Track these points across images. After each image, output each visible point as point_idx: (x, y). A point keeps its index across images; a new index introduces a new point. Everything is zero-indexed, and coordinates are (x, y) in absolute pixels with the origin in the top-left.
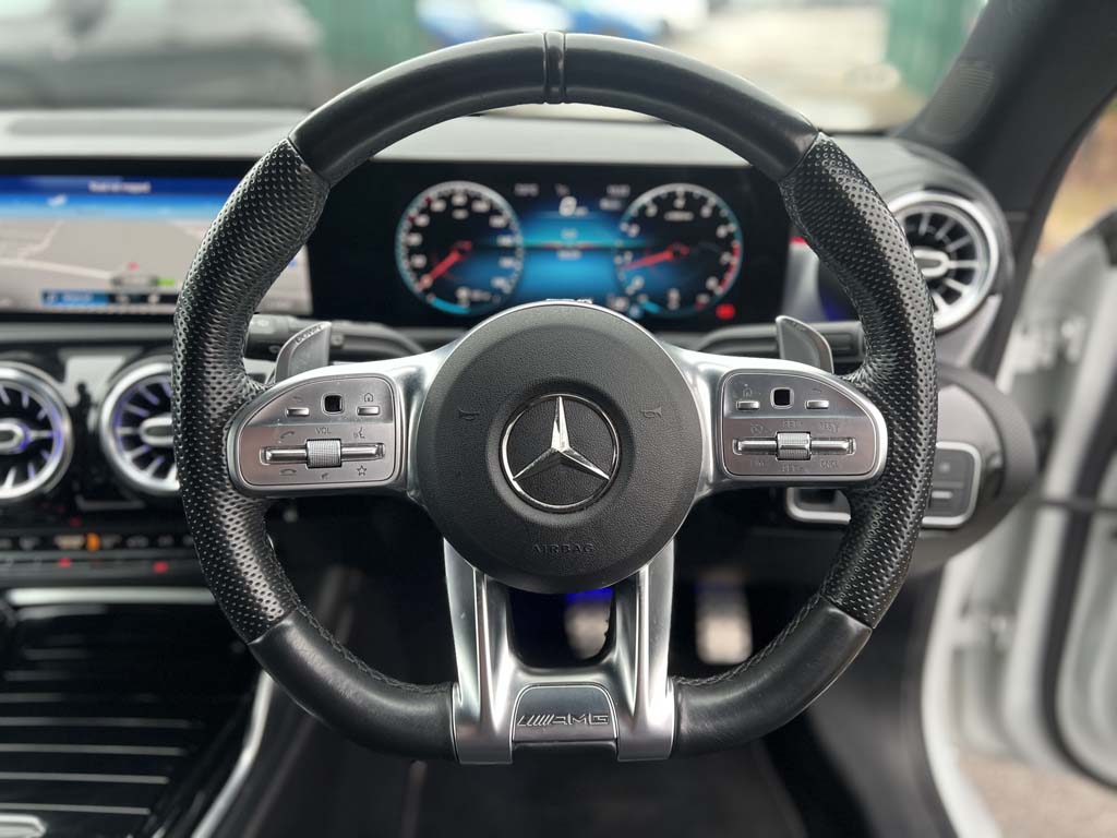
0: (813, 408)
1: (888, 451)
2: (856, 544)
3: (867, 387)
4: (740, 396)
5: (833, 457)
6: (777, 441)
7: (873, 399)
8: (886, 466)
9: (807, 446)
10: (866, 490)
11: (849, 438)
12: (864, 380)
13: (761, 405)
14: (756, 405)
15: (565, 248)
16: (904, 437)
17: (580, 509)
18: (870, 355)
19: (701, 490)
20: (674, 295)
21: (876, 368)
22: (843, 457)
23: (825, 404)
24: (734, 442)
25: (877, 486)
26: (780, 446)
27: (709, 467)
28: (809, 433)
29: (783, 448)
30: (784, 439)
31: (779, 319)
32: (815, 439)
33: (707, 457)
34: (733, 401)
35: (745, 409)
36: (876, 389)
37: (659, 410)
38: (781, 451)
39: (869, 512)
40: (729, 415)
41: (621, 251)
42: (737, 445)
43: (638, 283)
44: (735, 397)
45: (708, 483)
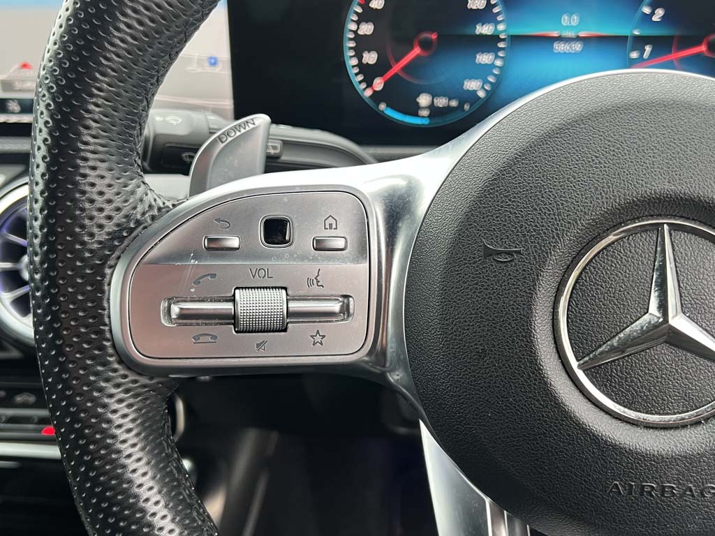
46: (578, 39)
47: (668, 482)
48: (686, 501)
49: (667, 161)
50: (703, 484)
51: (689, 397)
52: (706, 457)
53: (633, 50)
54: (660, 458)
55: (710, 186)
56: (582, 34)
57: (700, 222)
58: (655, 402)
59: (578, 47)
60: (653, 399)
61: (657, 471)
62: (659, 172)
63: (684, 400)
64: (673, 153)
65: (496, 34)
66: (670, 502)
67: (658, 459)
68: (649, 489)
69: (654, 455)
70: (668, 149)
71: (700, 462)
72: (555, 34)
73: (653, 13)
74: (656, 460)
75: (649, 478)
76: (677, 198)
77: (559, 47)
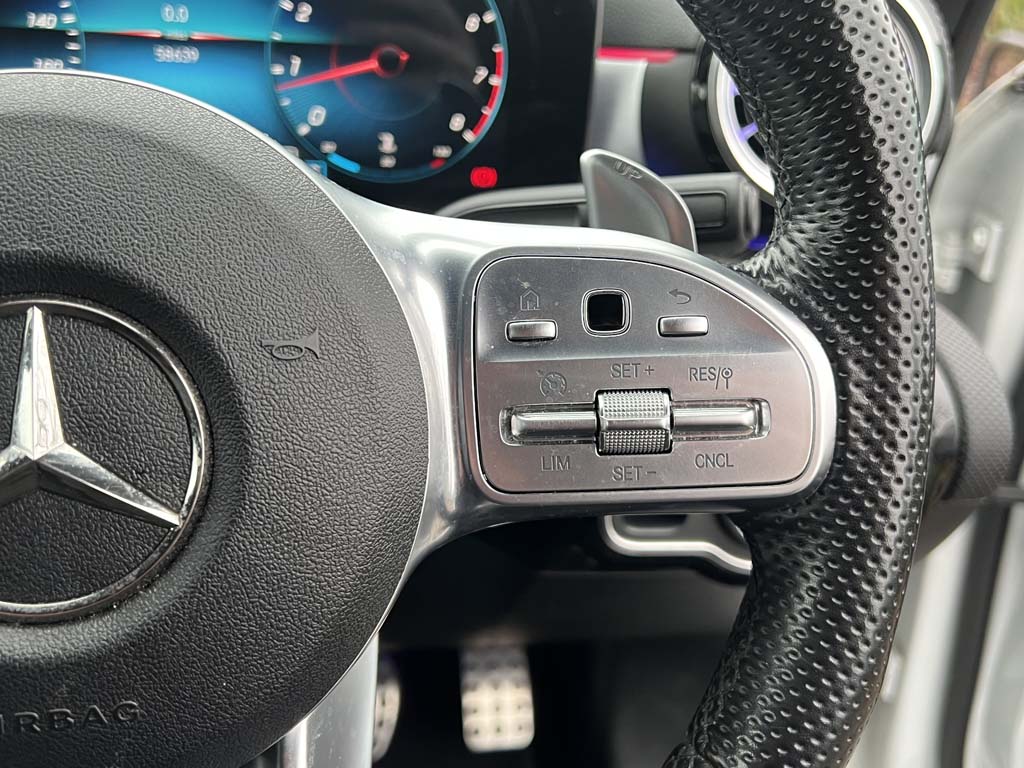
0: (673, 333)
1: (839, 426)
2: (771, 636)
3: (787, 285)
4: (513, 311)
5: (717, 445)
6: (596, 409)
7: (800, 311)
8: (835, 460)
9: (665, 422)
10: (789, 514)
11: (753, 401)
12: (780, 272)
13: (560, 330)
14: (549, 329)
15: (163, 41)
16: (871, 395)
17: (103, 609)
18: (788, 217)
19: (425, 531)
20: (388, 143)
21: (803, 244)
22: (741, 443)
23: (700, 324)
24: (503, 416)
25: (815, 505)
26: (605, 424)
27: (445, 477)
28: (666, 391)
29: (612, 428)
30: (615, 408)
31: (587, 157)
32: (679, 405)
33: (440, 454)
34: (497, 322)
35: (526, 341)
36: (809, 290)
37: (312, 341)
38: (606, 436)
39: (797, 564)
40: (490, 354)
41: (284, 51)
42: (508, 425)
43: (318, 116)
44: (501, 311)
45: (444, 514)
46: (190, 43)
47: (57, 707)
48: (92, 731)
49: (30, 208)
50: (115, 704)
51: (89, 572)
52: (112, 661)
53: (275, 61)
54: (37, 670)
55: (97, 245)
56: (197, 36)
57: (93, 301)
58: (34, 584)
59: (192, 54)
60: (29, 580)
61: (35, 693)
62: (16, 224)
63: (82, 575)
64: (42, 195)
65: (60, 28)
66: (68, 736)
67: (34, 672)
68: (29, 721)
69: (27, 668)
70: (35, 189)
71: (103, 669)
72: (156, 34)
73: (295, 10)
74: (31, 674)
75: (24, 705)
76: (46, 265)
77: (165, 54)
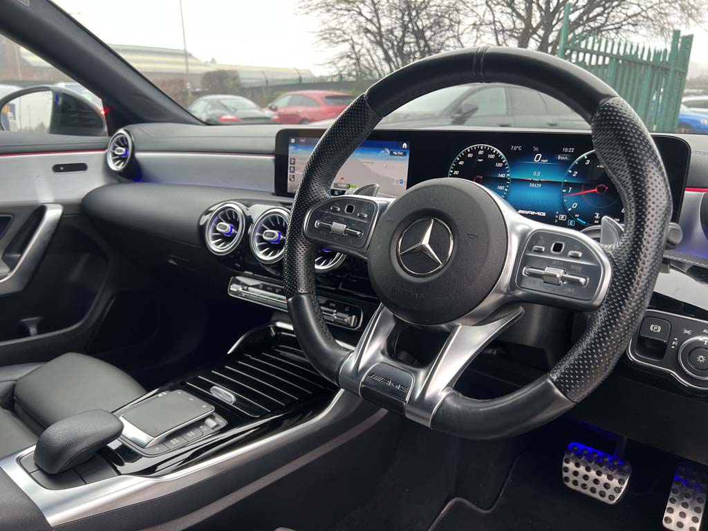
0: (572, 256)
6: (545, 271)
9: (558, 276)
13: (545, 249)
22: (579, 287)
24: (525, 268)
28: (563, 270)
30: (549, 270)
32: (566, 274)
35: (537, 251)
41: (567, 185)
43: (575, 206)
53: (564, 188)
59: (539, 185)
65: (506, 177)
73: (573, 173)
